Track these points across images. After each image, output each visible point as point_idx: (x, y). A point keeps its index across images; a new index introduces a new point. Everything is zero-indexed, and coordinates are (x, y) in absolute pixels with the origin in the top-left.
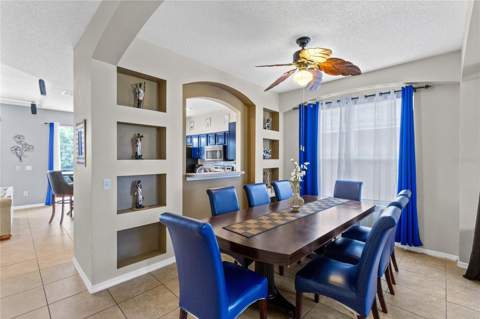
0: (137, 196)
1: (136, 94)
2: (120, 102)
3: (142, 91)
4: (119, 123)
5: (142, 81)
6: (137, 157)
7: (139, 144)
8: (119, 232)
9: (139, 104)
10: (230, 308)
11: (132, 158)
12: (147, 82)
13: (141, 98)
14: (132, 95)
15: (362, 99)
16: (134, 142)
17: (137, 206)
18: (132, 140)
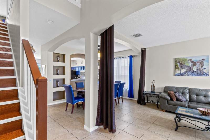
0: (58, 84)
1: (58, 58)
2: (54, 61)
3: (59, 58)
4: (53, 66)
5: (59, 55)
6: (58, 74)
7: (58, 71)
8: (53, 92)
9: (58, 61)
10: (75, 101)
11: (56, 74)
12: (60, 55)
13: (59, 59)
14: (57, 59)
15: (122, 58)
16: (57, 70)
17: (58, 86)
18: (56, 70)
